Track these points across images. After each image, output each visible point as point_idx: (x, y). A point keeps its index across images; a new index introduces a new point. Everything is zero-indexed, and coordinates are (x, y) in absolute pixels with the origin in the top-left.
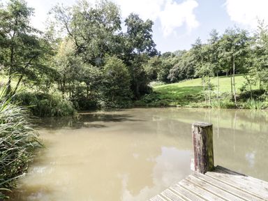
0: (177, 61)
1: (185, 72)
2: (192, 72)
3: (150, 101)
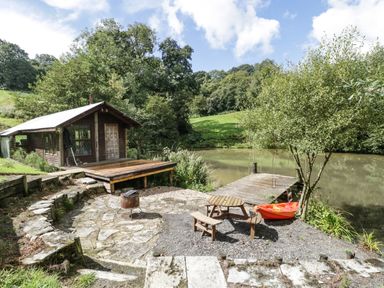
0: (215, 88)
1: (224, 102)
2: (233, 102)
3: (193, 143)
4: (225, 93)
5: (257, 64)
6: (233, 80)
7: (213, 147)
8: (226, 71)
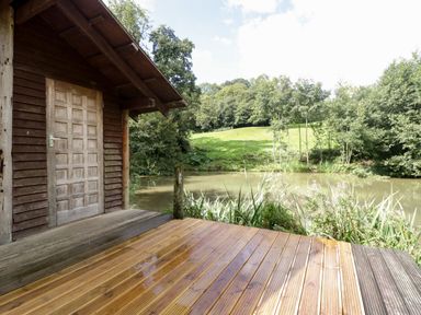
1: (221, 118)
2: (231, 118)
3: (197, 164)
4: (222, 106)
5: (253, 79)
6: (231, 93)
7: (227, 170)
8: (219, 84)
